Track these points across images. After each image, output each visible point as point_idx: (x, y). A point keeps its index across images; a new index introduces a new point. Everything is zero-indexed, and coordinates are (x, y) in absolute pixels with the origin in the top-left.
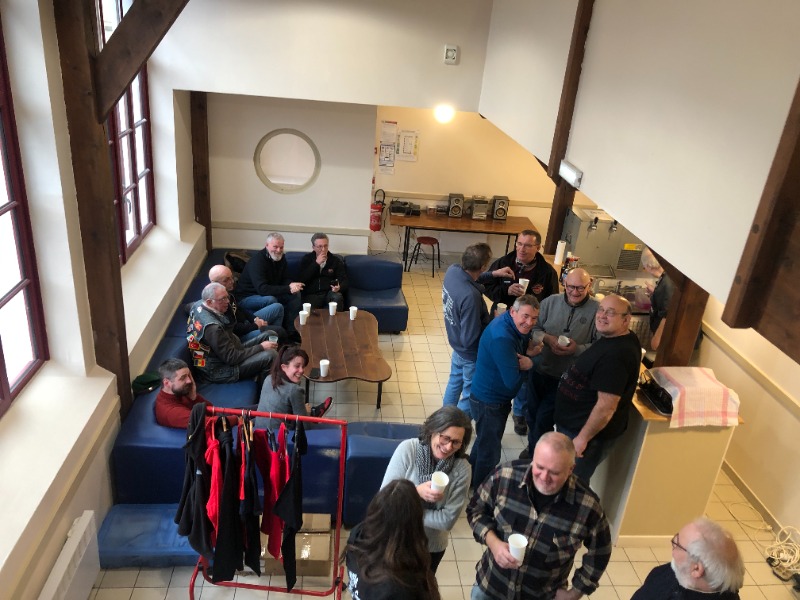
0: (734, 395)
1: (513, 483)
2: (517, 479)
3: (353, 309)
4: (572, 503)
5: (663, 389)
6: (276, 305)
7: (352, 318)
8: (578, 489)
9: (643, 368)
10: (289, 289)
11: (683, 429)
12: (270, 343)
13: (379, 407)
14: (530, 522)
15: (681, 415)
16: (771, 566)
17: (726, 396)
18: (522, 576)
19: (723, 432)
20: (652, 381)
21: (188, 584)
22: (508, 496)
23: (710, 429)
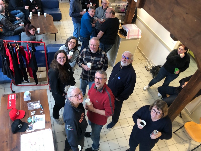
0: (140, 31)
1: (86, 52)
2: (87, 51)
3: (45, 14)
4: (100, 53)
5: (125, 30)
6: (22, 13)
7: (45, 16)
8: (101, 51)
9: (120, 25)
10: (25, 8)
11: (129, 40)
12: (22, 24)
13: (56, 40)
14: (91, 60)
15: (129, 36)
16: (146, 68)
17: (139, 30)
18: (90, 73)
19: (138, 40)
20: (123, 28)
21: (10, 87)
22: (85, 55)
23: (135, 39)
